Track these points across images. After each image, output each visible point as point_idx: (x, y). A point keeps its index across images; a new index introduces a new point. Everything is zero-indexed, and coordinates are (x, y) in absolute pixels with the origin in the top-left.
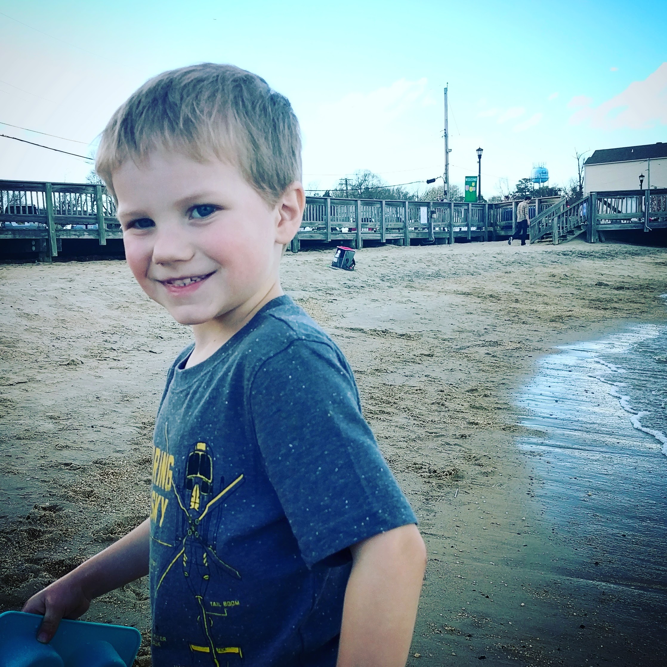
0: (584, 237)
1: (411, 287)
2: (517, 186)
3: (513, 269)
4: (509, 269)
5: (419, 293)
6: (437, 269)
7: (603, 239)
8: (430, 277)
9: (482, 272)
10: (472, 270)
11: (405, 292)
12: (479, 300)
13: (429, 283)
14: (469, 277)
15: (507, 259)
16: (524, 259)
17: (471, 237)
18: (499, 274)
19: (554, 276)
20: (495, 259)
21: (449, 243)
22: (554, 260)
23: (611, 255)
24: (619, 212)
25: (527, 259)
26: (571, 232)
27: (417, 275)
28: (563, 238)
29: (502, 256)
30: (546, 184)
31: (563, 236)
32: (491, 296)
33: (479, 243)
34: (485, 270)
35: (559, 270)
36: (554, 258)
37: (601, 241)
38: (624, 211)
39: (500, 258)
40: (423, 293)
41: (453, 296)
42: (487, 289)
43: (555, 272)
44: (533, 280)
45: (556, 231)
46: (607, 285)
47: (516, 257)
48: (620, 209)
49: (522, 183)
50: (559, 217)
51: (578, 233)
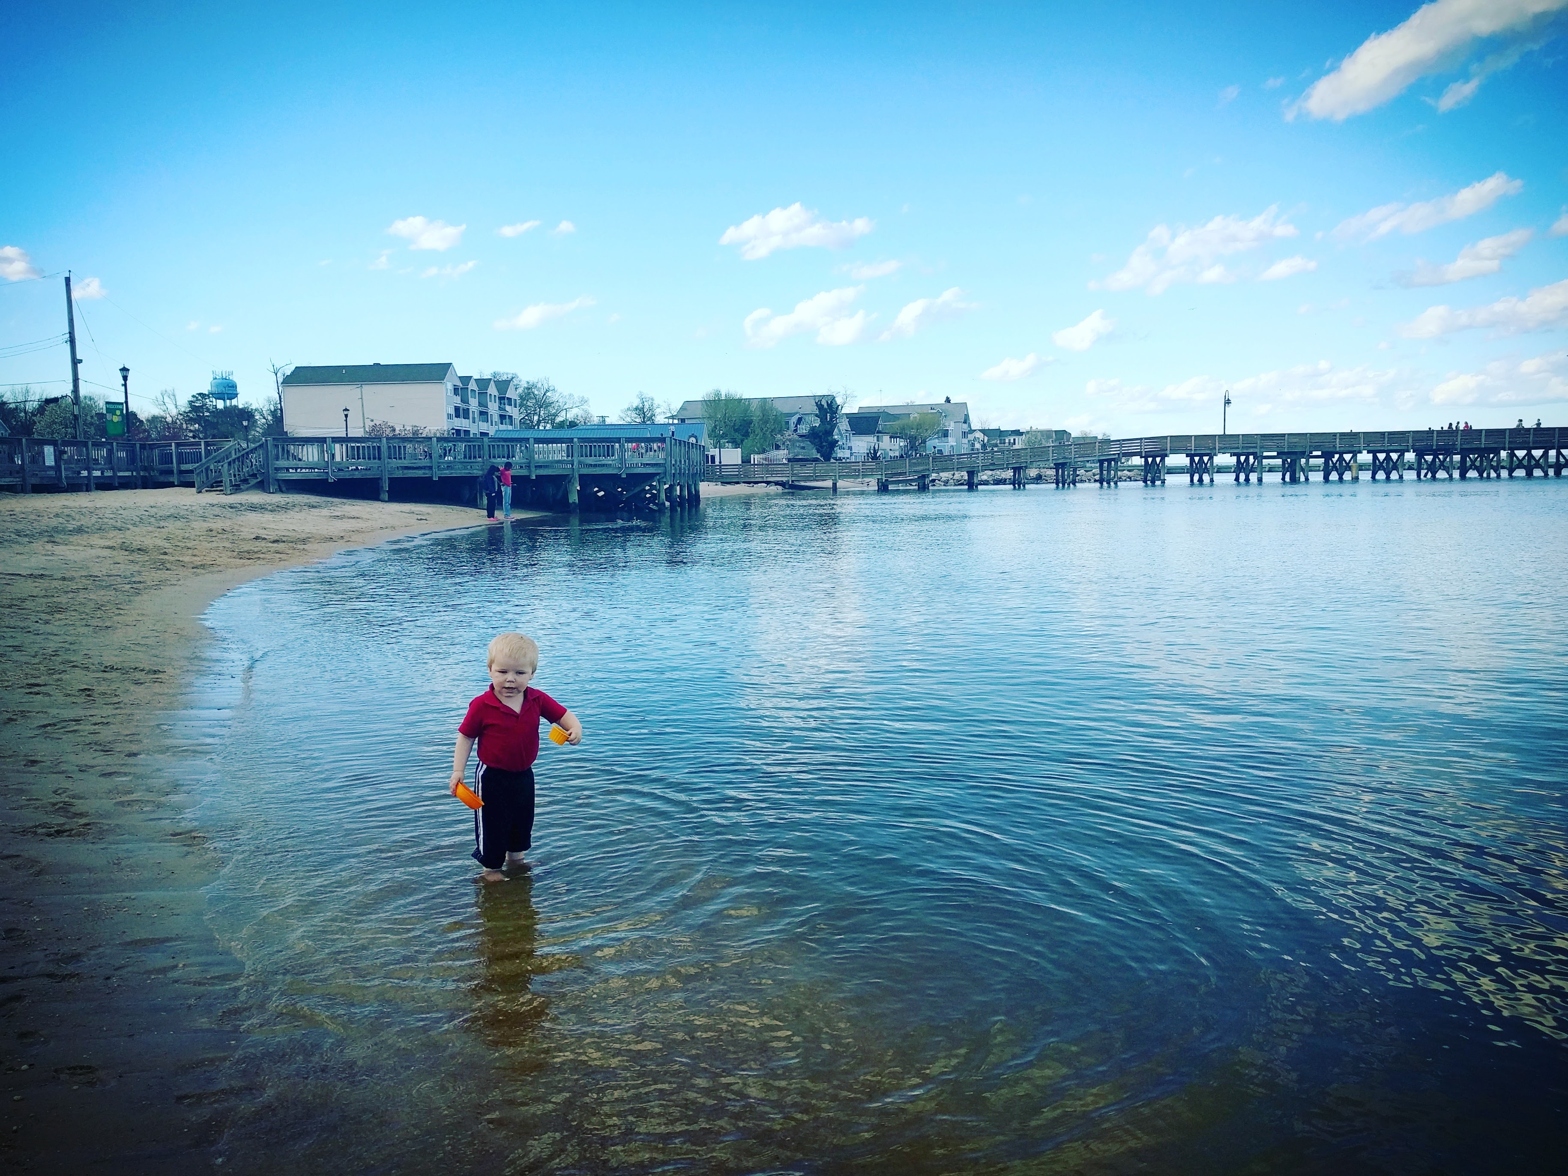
0: (262, 486)
1: (53, 542)
2: (191, 402)
3: (167, 524)
4: (162, 524)
5: (62, 547)
6: (79, 524)
7: (284, 489)
8: (72, 532)
9: (130, 527)
10: (119, 524)
11: (49, 546)
12: (127, 553)
13: (72, 539)
14: (116, 532)
15: (161, 513)
16: (182, 513)
17: (119, 483)
18: (150, 529)
19: (211, 531)
20: (147, 513)
21: (87, 491)
22: (216, 513)
23: (285, 508)
24: (300, 460)
25: (186, 513)
26: (245, 481)
27: (56, 530)
28: (236, 489)
29: (154, 510)
30: (234, 402)
31: (236, 485)
32: (139, 549)
33: (129, 491)
34: (134, 525)
35: (218, 525)
36: (217, 511)
37: (281, 491)
38: (305, 458)
39: (153, 511)
40: (67, 547)
41: (99, 550)
42: (135, 543)
43: (213, 526)
44: (187, 535)
45: (226, 479)
46: (265, 539)
47: (172, 511)
48: (300, 457)
49: (197, 400)
50: (229, 464)
51: (253, 482)
